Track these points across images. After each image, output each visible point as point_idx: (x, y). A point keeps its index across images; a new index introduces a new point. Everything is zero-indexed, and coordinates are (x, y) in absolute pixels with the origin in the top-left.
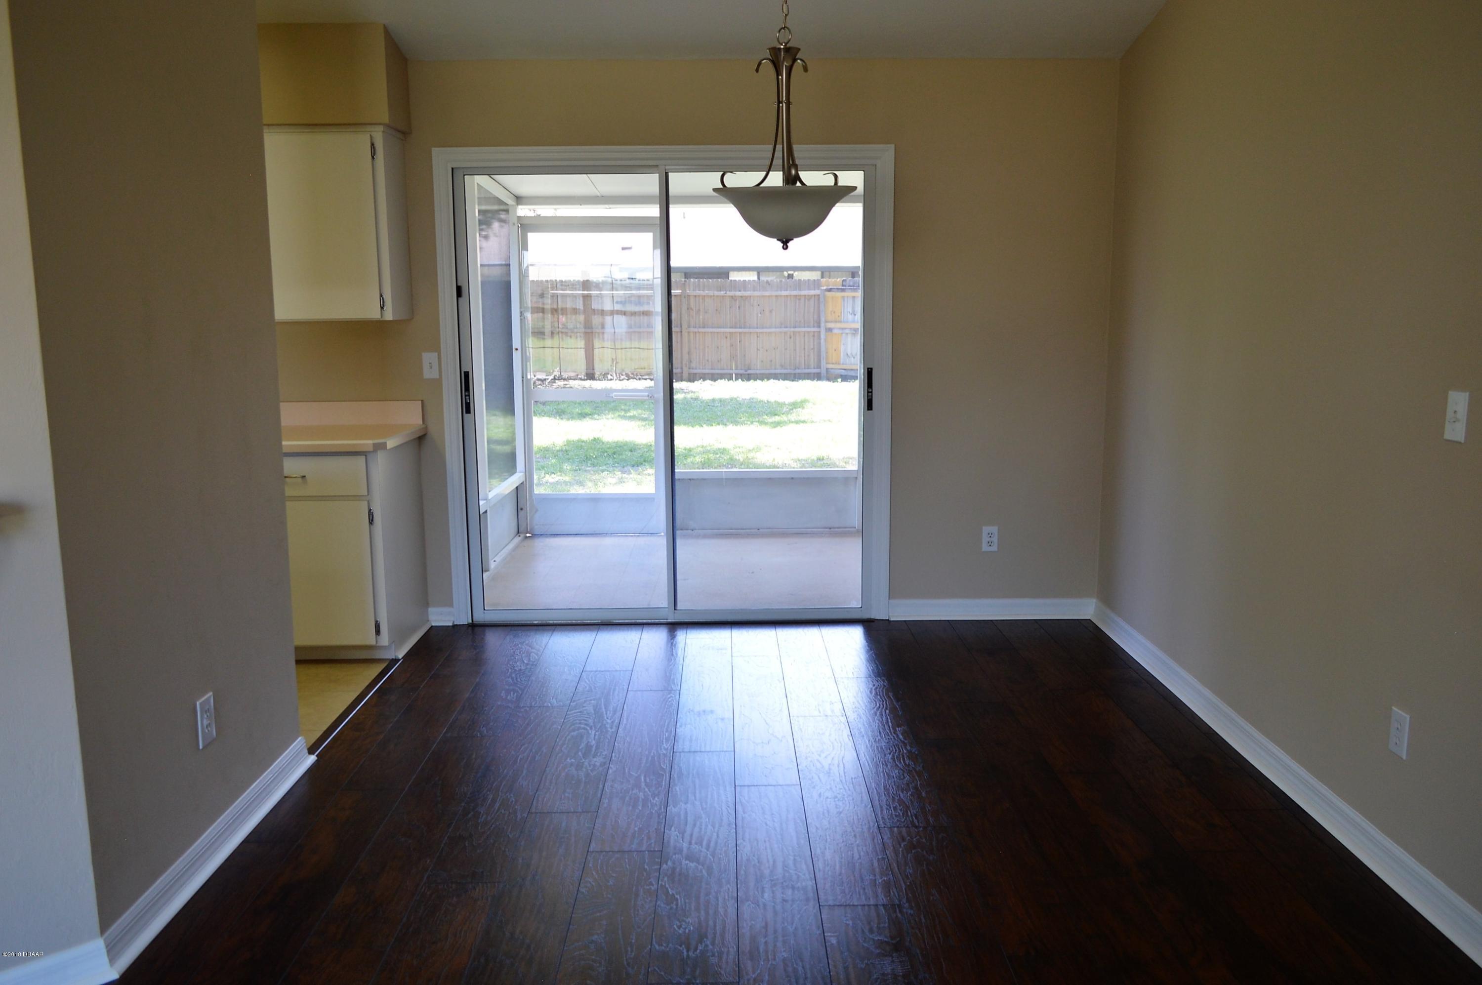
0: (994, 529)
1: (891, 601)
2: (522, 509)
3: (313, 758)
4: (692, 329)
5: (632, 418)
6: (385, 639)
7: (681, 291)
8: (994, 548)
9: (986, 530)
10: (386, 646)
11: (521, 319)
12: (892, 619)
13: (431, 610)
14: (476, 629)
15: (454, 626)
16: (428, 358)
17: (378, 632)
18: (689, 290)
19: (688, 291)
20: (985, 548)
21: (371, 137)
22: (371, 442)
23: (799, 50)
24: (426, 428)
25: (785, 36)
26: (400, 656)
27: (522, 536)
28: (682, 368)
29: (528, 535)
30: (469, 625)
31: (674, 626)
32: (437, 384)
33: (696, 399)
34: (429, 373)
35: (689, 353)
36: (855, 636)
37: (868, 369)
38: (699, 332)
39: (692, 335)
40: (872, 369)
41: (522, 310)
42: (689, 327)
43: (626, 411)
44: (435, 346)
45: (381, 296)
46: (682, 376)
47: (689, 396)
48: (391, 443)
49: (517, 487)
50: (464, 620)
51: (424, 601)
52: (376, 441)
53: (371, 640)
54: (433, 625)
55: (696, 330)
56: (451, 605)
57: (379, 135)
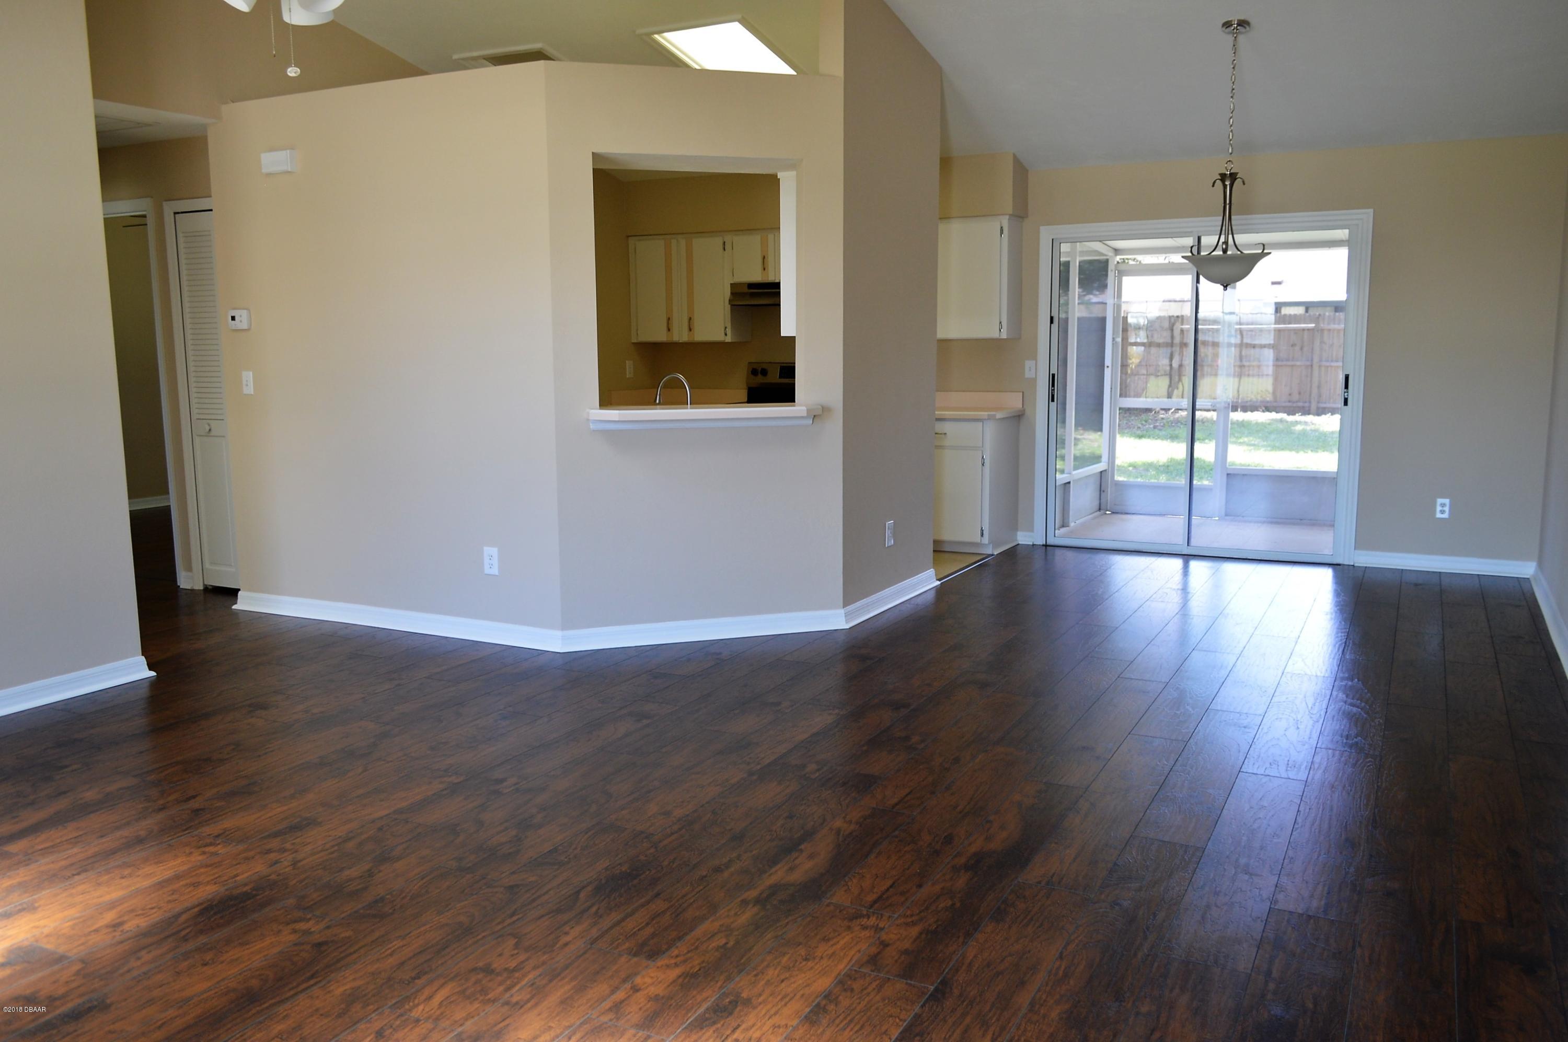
0: (1447, 501)
1: (1356, 551)
2: (1104, 491)
3: (938, 583)
4: (1324, 363)
5: (1241, 444)
6: (986, 540)
7: (1314, 325)
8: (1446, 516)
9: (1440, 501)
10: (986, 544)
11: (1113, 344)
12: (1356, 565)
13: (1019, 533)
14: (1048, 547)
15: (1033, 545)
16: (1029, 364)
17: (982, 535)
18: (1324, 324)
19: (1322, 325)
20: (1439, 515)
21: (1001, 222)
22: (986, 413)
23: (1238, 173)
24: (1024, 410)
25: (1230, 166)
26: (995, 554)
27: (1102, 512)
28: (1310, 402)
29: (1108, 512)
30: (1043, 545)
31: (1187, 557)
32: (1034, 381)
33: (1315, 431)
34: (1029, 374)
35: (1319, 387)
36: (1326, 576)
37: (1346, 375)
38: (1331, 366)
39: (1323, 369)
40: (1348, 375)
41: (1114, 336)
42: (1321, 361)
43: (1237, 438)
44: (1034, 357)
45: (1000, 323)
46: (1309, 410)
47: (1308, 428)
48: (999, 415)
49: (1101, 472)
50: (1041, 541)
51: (1014, 527)
52: (989, 413)
53: (977, 539)
54: (1020, 543)
55: (1328, 364)
56: (1032, 531)
57: (1005, 221)
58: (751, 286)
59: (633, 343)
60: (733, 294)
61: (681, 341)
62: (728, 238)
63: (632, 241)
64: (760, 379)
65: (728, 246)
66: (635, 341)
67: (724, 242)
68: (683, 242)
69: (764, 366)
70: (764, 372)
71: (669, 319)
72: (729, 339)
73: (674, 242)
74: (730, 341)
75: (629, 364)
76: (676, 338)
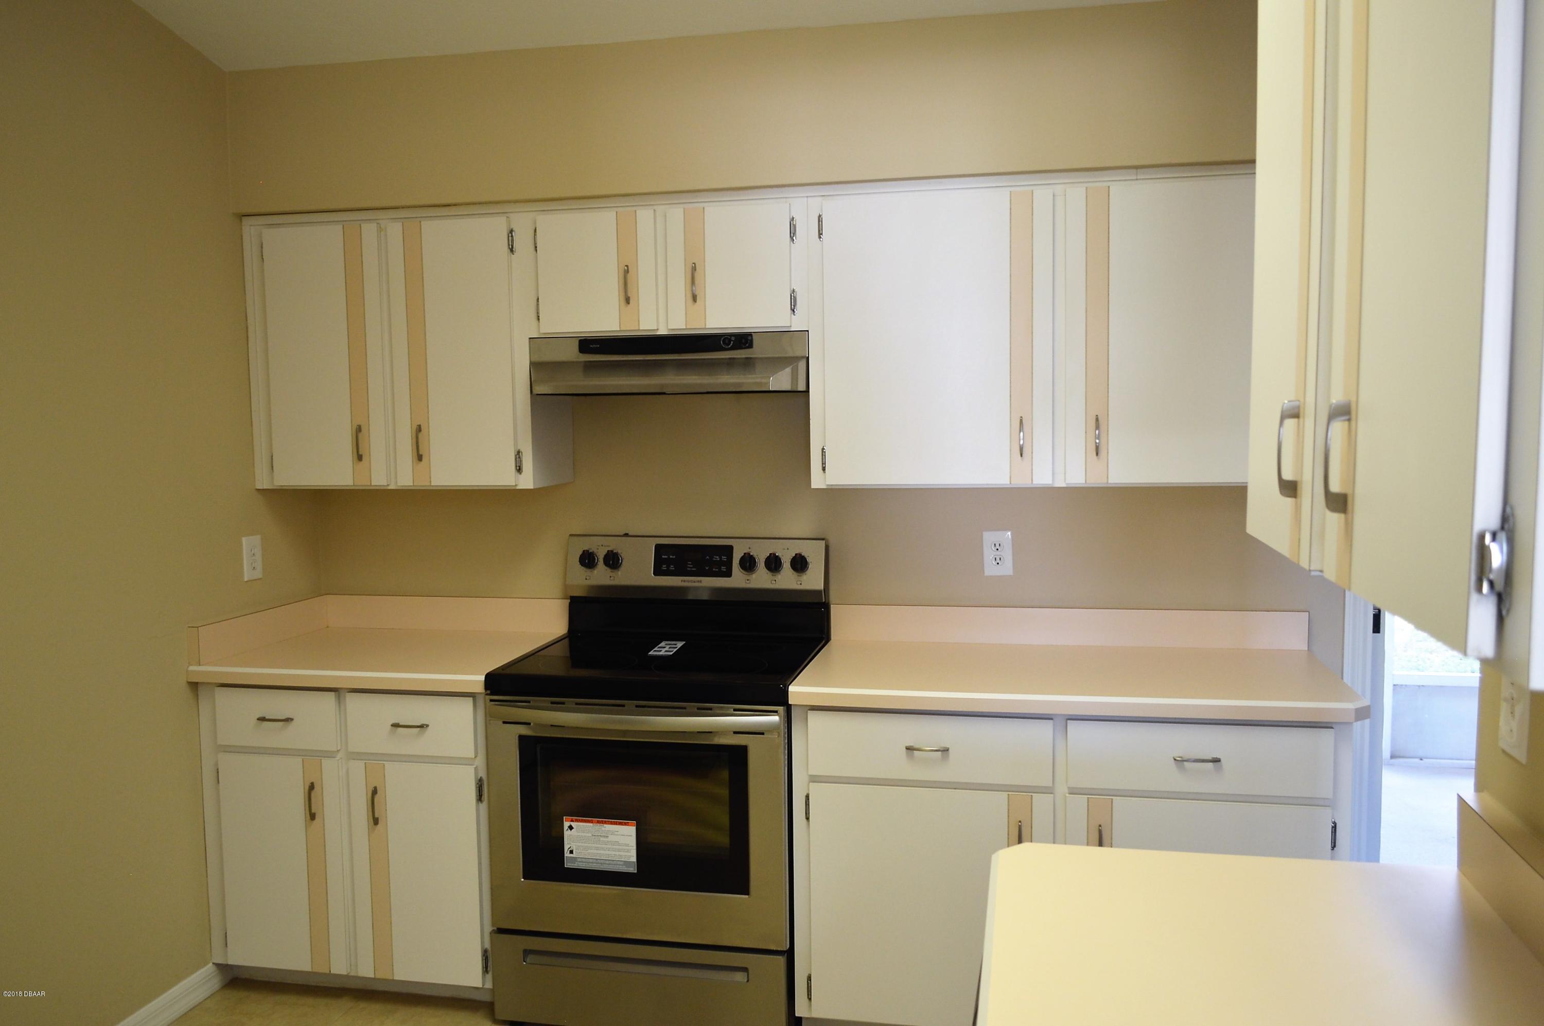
58: (588, 344)
59: (258, 490)
60: (536, 366)
61: (392, 487)
62: (522, 221)
63: (250, 229)
64: (601, 576)
65: (522, 241)
66: (266, 486)
67: (511, 231)
68: (395, 230)
69: (613, 545)
70: (613, 560)
71: (359, 429)
72: (527, 481)
73: (369, 231)
74: (530, 486)
75: (250, 545)
76: (379, 478)
